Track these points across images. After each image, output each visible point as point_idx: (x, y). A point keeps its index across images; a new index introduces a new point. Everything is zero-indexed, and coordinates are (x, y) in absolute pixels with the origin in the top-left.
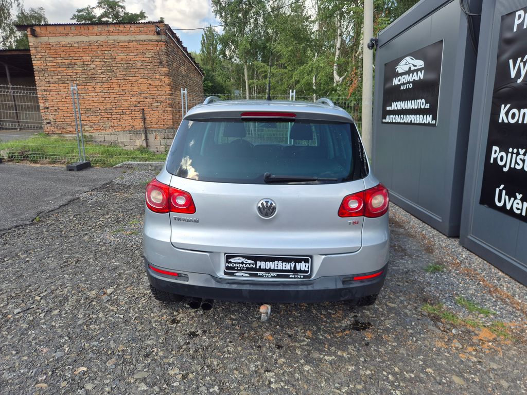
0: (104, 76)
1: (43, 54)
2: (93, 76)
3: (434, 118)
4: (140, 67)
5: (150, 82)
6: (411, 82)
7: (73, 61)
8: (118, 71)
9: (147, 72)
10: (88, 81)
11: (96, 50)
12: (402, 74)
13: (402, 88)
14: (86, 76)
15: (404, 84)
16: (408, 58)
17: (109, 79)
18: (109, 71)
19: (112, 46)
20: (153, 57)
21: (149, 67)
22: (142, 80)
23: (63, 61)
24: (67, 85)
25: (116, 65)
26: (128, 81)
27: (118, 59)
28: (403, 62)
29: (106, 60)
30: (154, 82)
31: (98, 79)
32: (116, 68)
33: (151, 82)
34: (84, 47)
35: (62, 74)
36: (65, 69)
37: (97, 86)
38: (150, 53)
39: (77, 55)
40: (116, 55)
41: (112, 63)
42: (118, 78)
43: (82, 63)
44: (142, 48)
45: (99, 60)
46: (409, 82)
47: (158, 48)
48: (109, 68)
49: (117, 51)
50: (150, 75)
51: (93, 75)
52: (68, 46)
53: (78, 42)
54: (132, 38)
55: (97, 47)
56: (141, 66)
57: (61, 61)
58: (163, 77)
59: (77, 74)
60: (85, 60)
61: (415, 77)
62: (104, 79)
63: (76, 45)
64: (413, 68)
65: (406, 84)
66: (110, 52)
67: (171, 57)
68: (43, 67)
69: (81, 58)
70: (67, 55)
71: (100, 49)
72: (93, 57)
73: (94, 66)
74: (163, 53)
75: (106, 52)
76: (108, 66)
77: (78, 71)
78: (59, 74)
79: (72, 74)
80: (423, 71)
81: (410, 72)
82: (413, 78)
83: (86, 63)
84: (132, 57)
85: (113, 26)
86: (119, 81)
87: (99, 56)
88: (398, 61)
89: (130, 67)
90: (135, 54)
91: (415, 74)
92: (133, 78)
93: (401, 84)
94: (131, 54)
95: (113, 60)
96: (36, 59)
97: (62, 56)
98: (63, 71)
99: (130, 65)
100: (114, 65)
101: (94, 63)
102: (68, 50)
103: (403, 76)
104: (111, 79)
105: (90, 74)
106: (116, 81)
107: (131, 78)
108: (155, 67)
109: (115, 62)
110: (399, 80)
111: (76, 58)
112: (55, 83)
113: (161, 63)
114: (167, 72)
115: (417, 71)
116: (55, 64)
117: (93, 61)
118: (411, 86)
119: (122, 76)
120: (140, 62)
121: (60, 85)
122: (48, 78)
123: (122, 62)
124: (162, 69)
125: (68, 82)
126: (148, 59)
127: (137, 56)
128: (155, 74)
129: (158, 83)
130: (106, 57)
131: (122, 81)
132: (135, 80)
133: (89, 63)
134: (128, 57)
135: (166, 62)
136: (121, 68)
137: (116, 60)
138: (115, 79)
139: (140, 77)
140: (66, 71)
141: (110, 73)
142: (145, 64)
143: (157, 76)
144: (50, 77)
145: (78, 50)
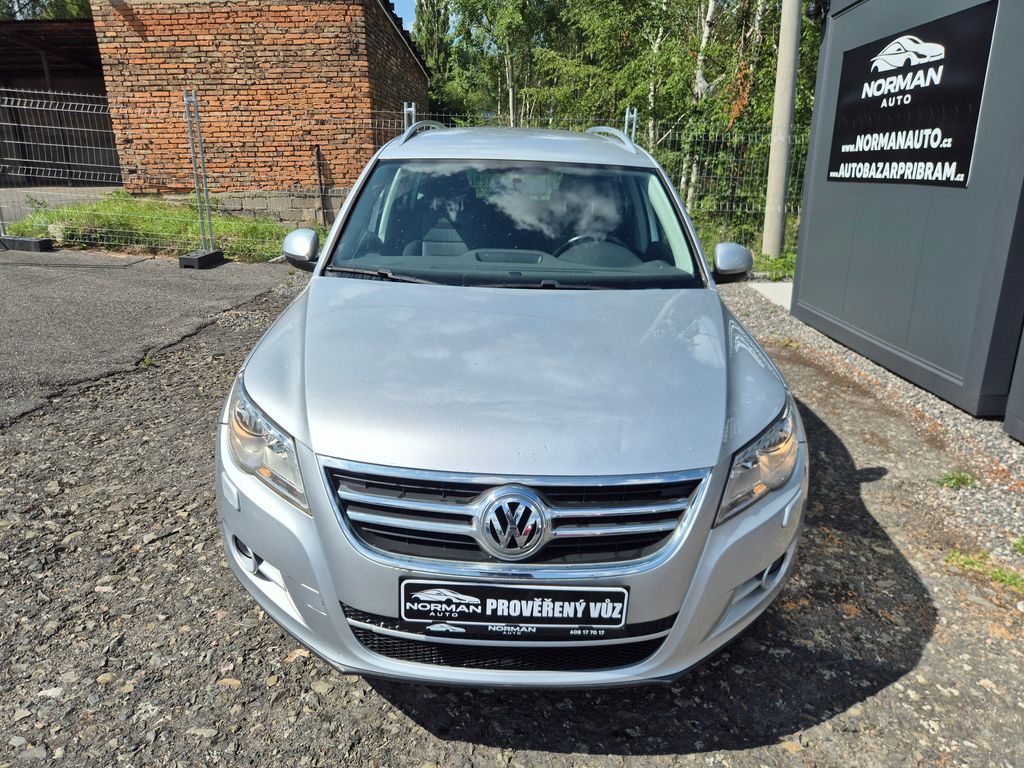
0: (240, 76)
1: (119, 29)
2: (217, 76)
3: (962, 168)
4: (311, 59)
5: (331, 89)
6: (909, 92)
7: (178, 44)
8: (268, 65)
9: (325, 69)
10: (209, 87)
11: (223, 20)
12: (886, 74)
13: (884, 104)
14: (204, 76)
15: (890, 95)
16: (905, 41)
17: (249, 82)
18: (250, 65)
19: (255, 14)
20: (337, 36)
21: (329, 58)
22: (314, 85)
23: (160, 44)
24: (167, 94)
25: (263, 54)
26: (288, 86)
27: (268, 40)
28: (892, 48)
29: (243, 43)
30: (339, 89)
31: (228, 81)
32: (263, 59)
33: (335, 90)
34: (200, 16)
35: (158, 72)
36: (162, 60)
37: (226, 97)
38: (332, 29)
39: (186, 32)
40: (264, 32)
41: (255, 48)
42: (269, 81)
43: (197, 49)
44: (316, 18)
45: (230, 43)
46: (903, 92)
47: (348, 18)
48: (250, 60)
49: (266, 25)
50: (331, 74)
51: (217, 73)
52: (170, 12)
53: (187, 5)
55: (226, 15)
56: (314, 55)
57: (154, 45)
58: (358, 79)
59: (185, 69)
60: (202, 43)
61: (921, 80)
62: (239, 82)
63: (185, 10)
64: (915, 61)
65: (896, 94)
66: (252, 25)
67: (373, 36)
68: (119, 56)
69: (193, 38)
70: (167, 33)
71: (231, 20)
72: (218, 37)
73: (220, 55)
74: (359, 30)
75: (243, 26)
76: (248, 54)
77: (188, 66)
78: (151, 72)
79: (176, 71)
80: (941, 68)
81: (907, 69)
82: (916, 83)
83: (205, 49)
84: (295, 36)
86: (270, 87)
87: (230, 35)
88: (878, 46)
89: (291, 59)
90: (302, 29)
91: (920, 73)
92: (299, 81)
93: (883, 96)
94: (293, 30)
95: (257, 42)
96: (105, 40)
97: (157, 33)
98: (159, 64)
99: (292, 53)
100: (259, 54)
101: (220, 49)
102: (169, 22)
103: (889, 79)
104: (254, 84)
105: (212, 71)
106: (265, 87)
107: (293, 81)
108: (343, 58)
109: (262, 48)
110: (879, 87)
111: (184, 38)
112: (142, 89)
113: (354, 51)
114: (366, 69)
115: (925, 67)
116: (143, 50)
117: (218, 45)
118: (908, 99)
119: (275, 76)
120: (312, 46)
121: (154, 94)
122: (130, 78)
123: (274, 47)
124: (357, 63)
125: (170, 88)
126: (327, 41)
127: (306, 36)
128: (341, 74)
129: (347, 91)
130: (243, 37)
131: (276, 87)
132: (300, 86)
133: (211, 49)
134: (288, 36)
135: (363, 47)
136: (275, 59)
137: (264, 42)
138: (262, 82)
139: (311, 80)
140: (166, 66)
141: (251, 71)
142: (322, 52)
143: (346, 77)
144: (134, 78)
145: (188, 21)
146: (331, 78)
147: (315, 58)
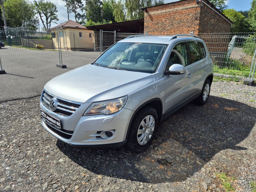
0: (169, 27)
1: (148, 20)
2: (164, 28)
4: (185, 22)
5: (189, 29)
7: (158, 22)
8: (175, 24)
9: (188, 24)
10: (162, 30)
11: (168, 15)
14: (162, 28)
18: (172, 25)
19: (175, 13)
20: (193, 16)
21: (190, 21)
22: (185, 28)
23: (155, 22)
25: (175, 22)
26: (179, 29)
29: (171, 20)
30: (191, 29)
31: (166, 29)
32: (174, 23)
34: (163, 15)
35: (153, 28)
36: (154, 25)
37: (165, 32)
38: (192, 14)
39: (160, 19)
40: (176, 17)
41: (174, 21)
42: (175, 28)
43: (162, 22)
44: (188, 12)
45: (168, 20)
47: (196, 11)
48: (172, 24)
49: (177, 15)
50: (189, 25)
52: (158, 15)
53: (161, 13)
54: (185, 8)
57: (154, 22)
58: (196, 26)
59: (159, 27)
60: (163, 21)
62: (169, 29)
63: (161, 14)
66: (174, 16)
67: (204, 15)
68: (147, 25)
70: (157, 19)
71: (169, 15)
72: (166, 19)
73: (166, 23)
74: (198, 13)
75: (172, 16)
76: (172, 22)
77: (159, 26)
78: (152, 28)
79: (157, 27)
83: (163, 22)
84: (182, 17)
85: (177, 3)
86: (175, 29)
87: (169, 18)
89: (181, 22)
90: (184, 15)
92: (182, 27)
94: (182, 16)
95: (174, 19)
96: (145, 22)
97: (155, 20)
99: (181, 21)
100: (174, 22)
101: (166, 22)
102: (157, 17)
104: (172, 29)
106: (174, 29)
107: (180, 27)
108: (193, 21)
109: (175, 21)
112: (150, 32)
113: (196, 19)
114: (198, 23)
116: (152, 24)
117: (166, 21)
120: (186, 19)
121: (152, 33)
122: (148, 30)
123: (177, 20)
124: (196, 22)
125: (155, 31)
126: (190, 17)
127: (185, 17)
128: (192, 25)
129: (193, 29)
130: (171, 19)
131: (176, 29)
132: (182, 28)
133: (164, 22)
134: (181, 17)
135: (199, 18)
136: (177, 23)
137: (176, 19)
138: (173, 28)
139: (185, 27)
140: (155, 26)
141: (172, 26)
142: (188, 20)
143: (193, 25)
144: (149, 30)
145: (161, 16)
146: (189, 26)
147: (186, 22)
